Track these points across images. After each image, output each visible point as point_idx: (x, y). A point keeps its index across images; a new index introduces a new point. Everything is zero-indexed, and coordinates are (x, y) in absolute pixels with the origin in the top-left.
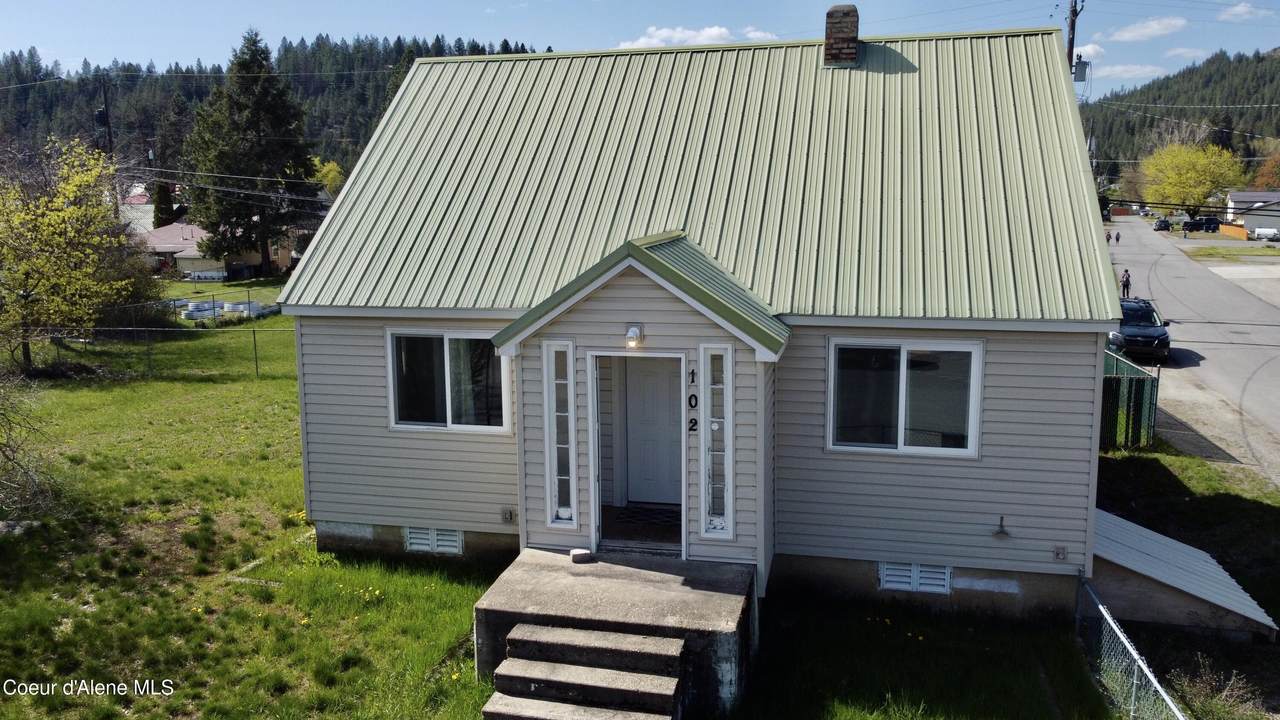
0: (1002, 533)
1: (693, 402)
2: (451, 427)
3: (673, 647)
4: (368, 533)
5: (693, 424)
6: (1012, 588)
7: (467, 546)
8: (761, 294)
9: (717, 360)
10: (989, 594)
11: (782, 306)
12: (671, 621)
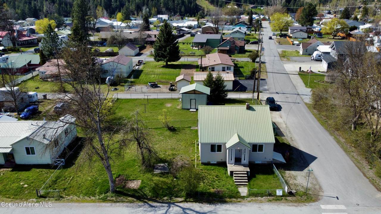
0: (265, 158)
1: (243, 152)
2: (216, 152)
3: (246, 172)
4: (207, 162)
5: (243, 154)
6: (266, 162)
7: (217, 163)
8: (246, 140)
9: (245, 149)
10: (264, 163)
11: (248, 142)
12: (245, 170)
